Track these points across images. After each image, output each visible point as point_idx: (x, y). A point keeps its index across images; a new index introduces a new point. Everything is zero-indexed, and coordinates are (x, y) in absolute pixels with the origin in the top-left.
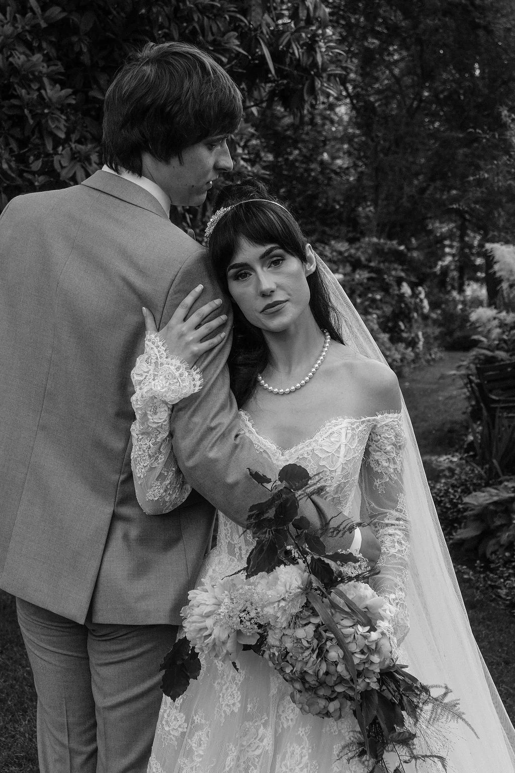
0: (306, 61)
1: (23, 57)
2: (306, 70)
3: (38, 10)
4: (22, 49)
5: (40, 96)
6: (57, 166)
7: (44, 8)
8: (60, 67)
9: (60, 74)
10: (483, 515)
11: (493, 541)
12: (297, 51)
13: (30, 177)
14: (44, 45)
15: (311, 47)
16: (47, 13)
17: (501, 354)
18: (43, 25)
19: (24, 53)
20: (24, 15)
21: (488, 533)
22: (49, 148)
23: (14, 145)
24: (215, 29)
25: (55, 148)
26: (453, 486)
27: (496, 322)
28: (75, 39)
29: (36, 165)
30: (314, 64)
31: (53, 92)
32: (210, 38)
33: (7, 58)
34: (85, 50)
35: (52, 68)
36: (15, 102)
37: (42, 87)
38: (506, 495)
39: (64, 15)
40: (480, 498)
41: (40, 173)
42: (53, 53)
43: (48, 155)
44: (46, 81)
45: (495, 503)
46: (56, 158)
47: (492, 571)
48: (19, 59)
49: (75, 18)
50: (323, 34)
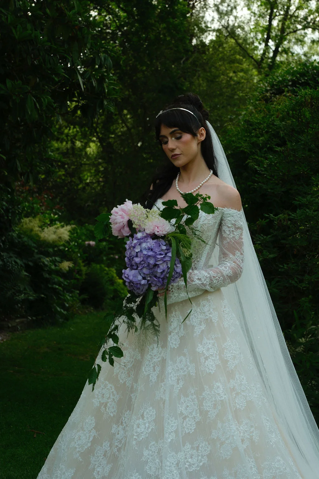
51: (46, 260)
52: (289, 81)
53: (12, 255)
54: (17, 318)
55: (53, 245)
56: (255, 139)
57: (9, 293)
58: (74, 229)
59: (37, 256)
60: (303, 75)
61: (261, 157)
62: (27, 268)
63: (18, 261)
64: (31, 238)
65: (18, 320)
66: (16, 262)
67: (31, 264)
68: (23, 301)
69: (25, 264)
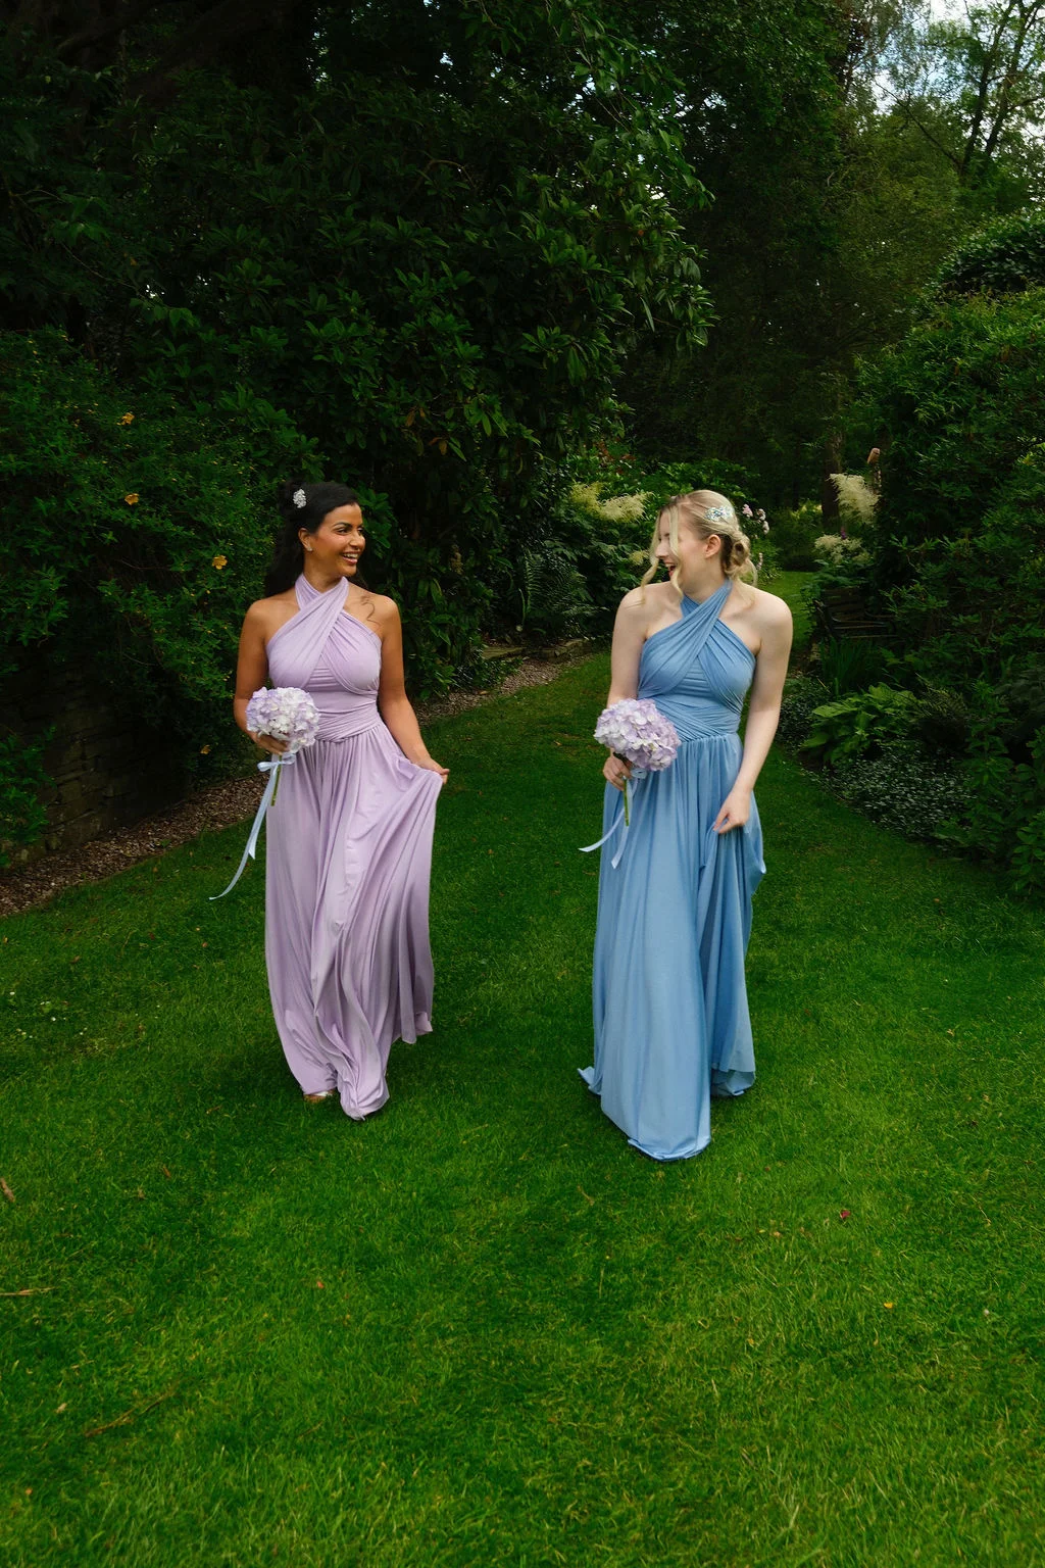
0: (678, 315)
1: (438, 318)
2: (679, 323)
3: (450, 274)
4: (436, 309)
5: (453, 354)
6: (466, 413)
7: (455, 272)
8: (467, 325)
9: (470, 332)
10: (829, 726)
11: (837, 750)
12: (672, 306)
13: (443, 424)
14: (455, 305)
15: (683, 301)
16: (458, 277)
17: (842, 579)
18: (456, 288)
19: (439, 314)
20: (437, 280)
21: (832, 744)
22: (460, 399)
23: (429, 395)
24: (604, 293)
25: (465, 398)
26: (800, 701)
27: (839, 549)
28: (481, 300)
29: (449, 414)
30: (686, 316)
31: (464, 349)
32: (600, 300)
33: (425, 318)
34: (490, 309)
35: (462, 326)
36: (431, 358)
37: (455, 345)
38: (849, 709)
39: (472, 278)
40: (827, 711)
41: (451, 420)
42: (461, 311)
43: (459, 404)
44: (457, 338)
45: (839, 716)
46: (466, 407)
47: (836, 775)
48: (435, 319)
49: (481, 281)
50: (695, 291)
51: (609, 549)
52: (995, 250)
53: (558, 544)
54: (568, 639)
55: (618, 525)
56: (928, 374)
57: (556, 606)
58: (650, 499)
59: (595, 543)
60: (1017, 239)
61: (939, 402)
62: (582, 564)
63: (567, 553)
64: (588, 517)
65: (569, 644)
66: (564, 556)
67: (585, 555)
68: (577, 617)
69: (578, 556)
